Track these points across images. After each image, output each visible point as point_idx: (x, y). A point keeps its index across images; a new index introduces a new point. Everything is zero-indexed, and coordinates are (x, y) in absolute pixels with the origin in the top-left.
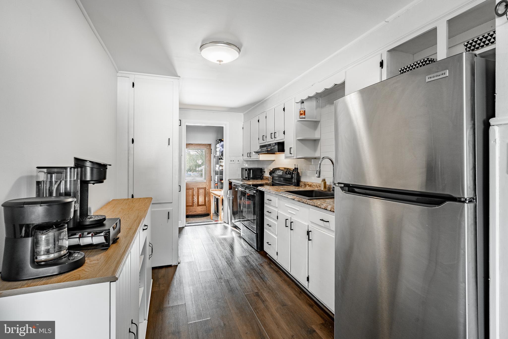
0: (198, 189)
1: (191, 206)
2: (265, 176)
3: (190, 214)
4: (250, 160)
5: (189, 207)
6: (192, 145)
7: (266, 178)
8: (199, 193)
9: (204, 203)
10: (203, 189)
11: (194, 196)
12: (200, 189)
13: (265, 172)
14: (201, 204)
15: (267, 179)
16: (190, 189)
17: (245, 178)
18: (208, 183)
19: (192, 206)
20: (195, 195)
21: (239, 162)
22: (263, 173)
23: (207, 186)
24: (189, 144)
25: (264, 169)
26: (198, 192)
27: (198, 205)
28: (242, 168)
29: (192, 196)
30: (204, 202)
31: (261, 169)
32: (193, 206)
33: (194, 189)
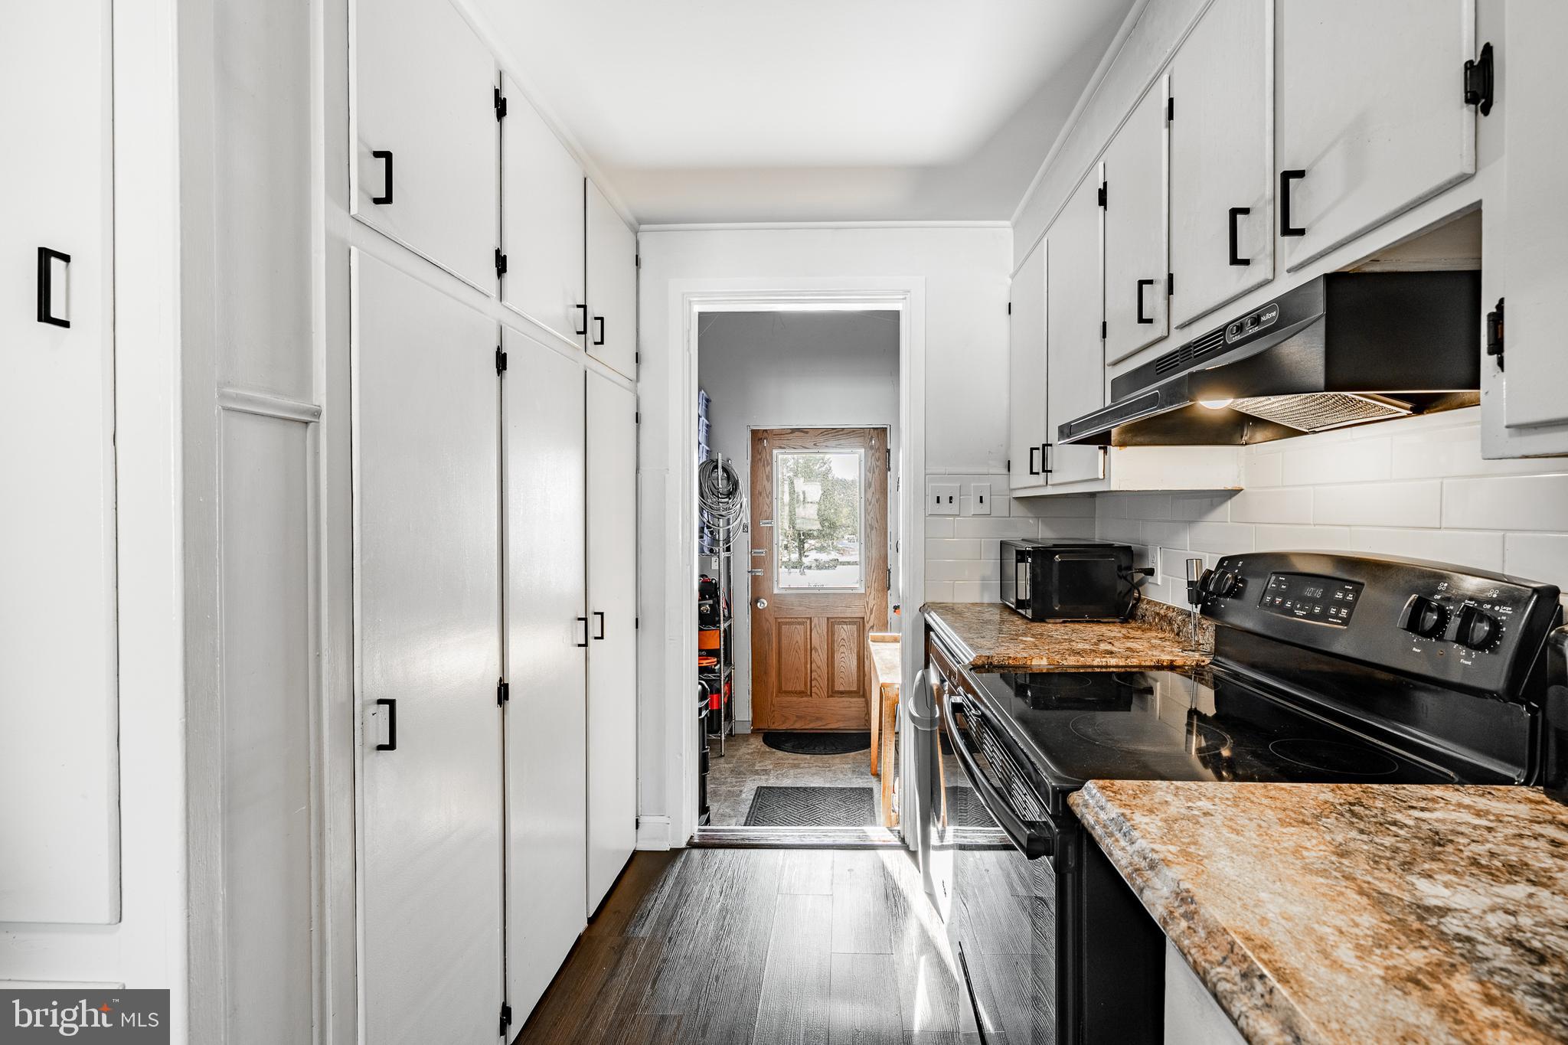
0: (832, 623)
1: (802, 693)
2: (1149, 602)
3: (798, 726)
4: (1049, 491)
5: (795, 699)
6: (807, 433)
7: (1163, 618)
8: (833, 642)
9: (859, 688)
10: (850, 623)
11: (813, 652)
12: (839, 623)
13: (1150, 572)
14: (842, 689)
15: (1165, 619)
16: (800, 623)
17: (1011, 602)
18: (872, 596)
19: (806, 696)
20: (816, 650)
21: (985, 508)
22: (1138, 577)
23: (868, 614)
24: (793, 431)
25: (1142, 555)
26: (833, 634)
27: (833, 693)
28: (1002, 543)
29: (806, 650)
30: (858, 680)
31: (1127, 550)
32: (811, 695)
33: (815, 621)
